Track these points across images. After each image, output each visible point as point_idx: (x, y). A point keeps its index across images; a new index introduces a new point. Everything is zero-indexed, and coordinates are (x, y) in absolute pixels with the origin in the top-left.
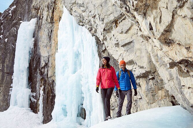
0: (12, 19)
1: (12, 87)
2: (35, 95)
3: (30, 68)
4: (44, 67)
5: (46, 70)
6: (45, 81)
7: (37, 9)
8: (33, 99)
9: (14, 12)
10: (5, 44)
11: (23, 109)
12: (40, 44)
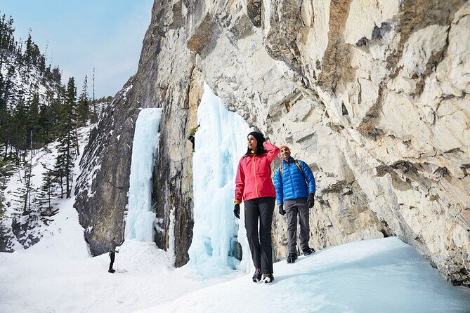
0: (127, 106)
1: (127, 210)
2: (161, 223)
3: (154, 179)
4: (175, 178)
5: (178, 182)
6: (177, 200)
7: (164, 89)
8: (159, 229)
9: (130, 94)
10: (117, 143)
11: (145, 243)
12: (169, 142)
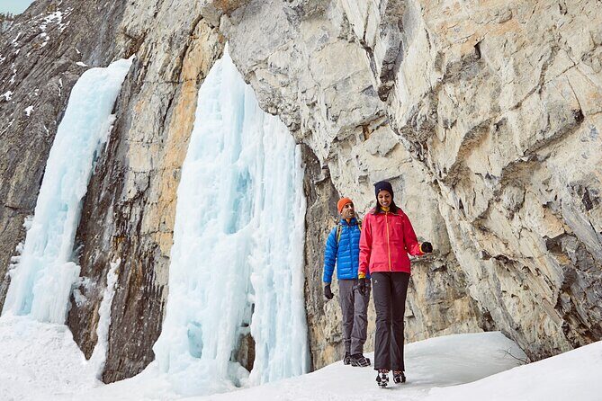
0: (54, 53)
1: (17, 254)
2: (87, 287)
3: (86, 201)
4: (131, 203)
5: (136, 210)
6: (129, 244)
7: (133, 38)
8: (79, 297)
10: (25, 121)
11: (48, 326)
12: (132, 135)
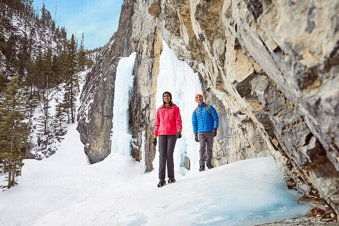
0: (110, 55)
1: (112, 132)
2: (136, 142)
3: (130, 110)
4: (145, 109)
5: (147, 112)
6: (147, 125)
7: (137, 42)
8: (134, 146)
9: (113, 47)
10: (104, 84)
11: (124, 156)
12: (140, 82)
